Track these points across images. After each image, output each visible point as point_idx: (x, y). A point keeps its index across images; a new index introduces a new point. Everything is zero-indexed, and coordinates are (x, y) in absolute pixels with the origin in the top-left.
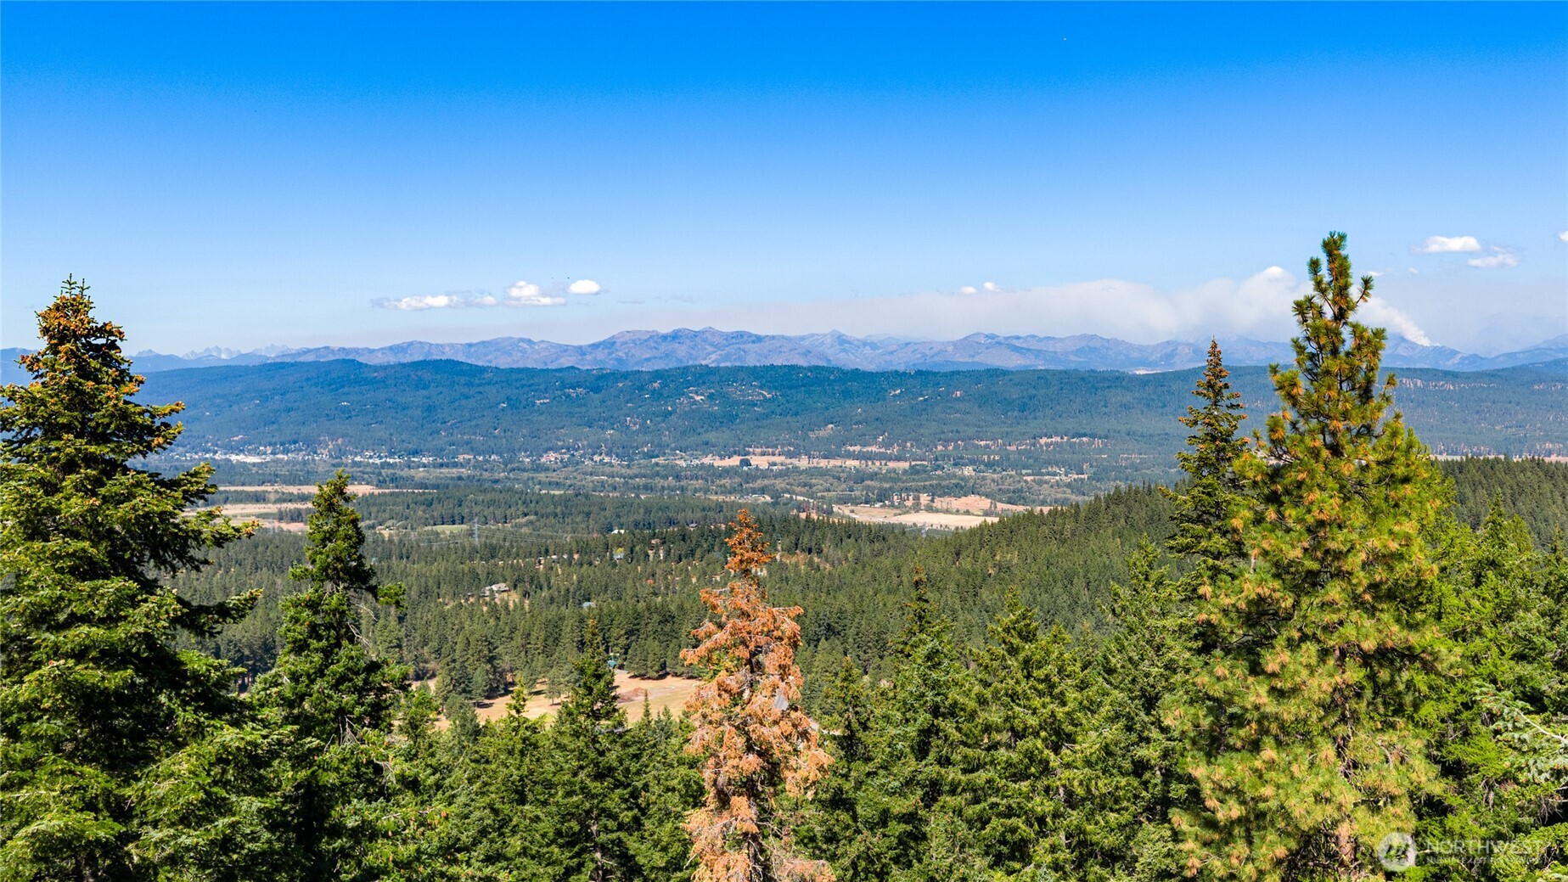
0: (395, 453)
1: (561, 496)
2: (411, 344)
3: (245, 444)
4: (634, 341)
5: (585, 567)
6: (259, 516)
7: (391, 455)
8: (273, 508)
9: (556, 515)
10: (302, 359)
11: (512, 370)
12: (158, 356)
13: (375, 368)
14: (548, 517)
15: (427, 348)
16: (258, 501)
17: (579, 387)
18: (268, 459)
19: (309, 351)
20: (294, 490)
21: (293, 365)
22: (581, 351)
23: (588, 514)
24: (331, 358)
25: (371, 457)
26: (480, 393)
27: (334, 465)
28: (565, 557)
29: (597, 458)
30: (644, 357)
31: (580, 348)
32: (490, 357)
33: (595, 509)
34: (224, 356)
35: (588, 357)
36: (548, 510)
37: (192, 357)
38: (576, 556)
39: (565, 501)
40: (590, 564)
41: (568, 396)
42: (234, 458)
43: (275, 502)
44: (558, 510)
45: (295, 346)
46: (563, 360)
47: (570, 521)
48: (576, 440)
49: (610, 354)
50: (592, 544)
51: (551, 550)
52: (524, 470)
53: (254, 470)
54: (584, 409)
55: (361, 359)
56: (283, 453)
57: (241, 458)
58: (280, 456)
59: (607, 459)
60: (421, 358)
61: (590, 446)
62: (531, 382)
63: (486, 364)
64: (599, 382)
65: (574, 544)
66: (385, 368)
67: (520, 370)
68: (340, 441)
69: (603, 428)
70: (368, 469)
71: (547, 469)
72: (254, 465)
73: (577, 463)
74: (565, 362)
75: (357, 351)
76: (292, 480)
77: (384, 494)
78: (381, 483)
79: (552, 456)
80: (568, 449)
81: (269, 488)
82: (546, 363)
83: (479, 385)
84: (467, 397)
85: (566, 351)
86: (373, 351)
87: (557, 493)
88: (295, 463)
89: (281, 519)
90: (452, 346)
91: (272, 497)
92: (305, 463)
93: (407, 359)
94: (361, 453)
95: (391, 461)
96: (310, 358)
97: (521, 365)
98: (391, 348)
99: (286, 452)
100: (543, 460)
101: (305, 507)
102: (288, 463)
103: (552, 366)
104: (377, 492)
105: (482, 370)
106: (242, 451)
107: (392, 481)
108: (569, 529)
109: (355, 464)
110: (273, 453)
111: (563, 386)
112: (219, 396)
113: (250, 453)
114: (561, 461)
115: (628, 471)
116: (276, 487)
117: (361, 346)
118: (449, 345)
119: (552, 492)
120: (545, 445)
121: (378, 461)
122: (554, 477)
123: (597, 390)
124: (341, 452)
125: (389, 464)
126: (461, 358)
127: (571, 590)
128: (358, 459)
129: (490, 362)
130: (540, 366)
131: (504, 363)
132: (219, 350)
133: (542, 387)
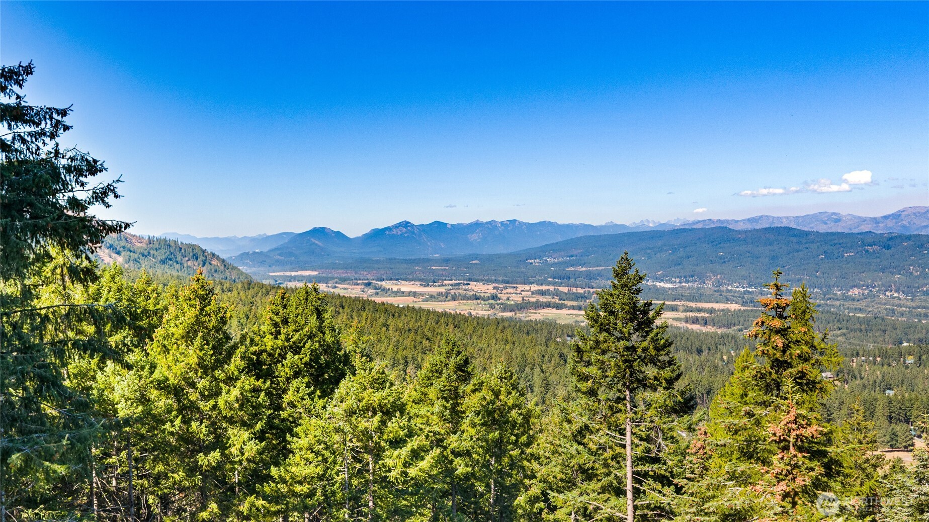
0: (752, 285)
1: (864, 318)
2: (762, 217)
3: (664, 276)
4: (915, 214)
5: (886, 367)
6: (674, 319)
7: (750, 286)
8: (682, 315)
9: (861, 331)
10: (695, 227)
11: (828, 234)
12: (616, 225)
13: (739, 232)
14: (855, 331)
15: (771, 219)
16: (673, 310)
17: (875, 245)
18: (677, 286)
19: (699, 222)
20: (693, 305)
21: (690, 230)
22: (875, 221)
23: (884, 331)
24: (712, 226)
25: (737, 287)
26: (807, 248)
27: (715, 291)
28: (871, 358)
29: (888, 293)
30: (923, 224)
31: (875, 219)
32: (812, 225)
33: (889, 328)
34: (651, 225)
35: (881, 225)
36: (856, 327)
37: (634, 226)
38: (878, 359)
39: (867, 321)
40: (890, 365)
41: (867, 251)
42: (658, 284)
43: (683, 312)
44: (863, 327)
45: (692, 219)
46: (862, 227)
47: (871, 335)
48: (873, 281)
49: (897, 223)
50: (890, 352)
51: (861, 353)
52: (837, 299)
53: (670, 292)
54: (878, 260)
55: (731, 227)
56: (685, 282)
57: (662, 284)
58: (684, 284)
59: (896, 295)
60: (767, 226)
61: (883, 285)
62: (841, 241)
63: (810, 230)
64: (889, 242)
65: (877, 351)
66: (746, 232)
67: (833, 234)
68: (719, 276)
69: (893, 273)
70: (736, 295)
71: (853, 300)
72: (670, 289)
73: (874, 297)
74: (865, 228)
75: (727, 221)
76: (692, 299)
77: (747, 310)
78: (744, 304)
79: (856, 291)
80: (868, 287)
81: (679, 303)
82: (851, 229)
83: (806, 243)
84: (798, 251)
85: (865, 221)
86: (738, 221)
87: (861, 315)
88: (693, 289)
89: (687, 322)
90: (787, 218)
91: (681, 308)
92: (698, 289)
93: (758, 227)
94: (731, 284)
95: (750, 290)
96: (700, 226)
97: (834, 230)
98: (749, 220)
99: (687, 282)
100: (850, 293)
101: (700, 315)
102: (689, 288)
103: (855, 231)
104: (743, 308)
105: (807, 234)
106: (662, 280)
107: (751, 302)
108: (871, 340)
109: (728, 291)
110: (680, 282)
111: (864, 244)
112: (650, 249)
113: (667, 282)
114: (863, 294)
115: (912, 304)
116: (683, 303)
117: (730, 219)
118: (785, 217)
119: (858, 315)
120: (851, 284)
121: (742, 290)
122: (858, 305)
123: (888, 247)
124: (720, 284)
125: (749, 292)
126: (793, 225)
127: (878, 381)
128: (730, 288)
129: (813, 228)
130: (847, 231)
131: (822, 229)
132: (648, 222)
133: (849, 245)
